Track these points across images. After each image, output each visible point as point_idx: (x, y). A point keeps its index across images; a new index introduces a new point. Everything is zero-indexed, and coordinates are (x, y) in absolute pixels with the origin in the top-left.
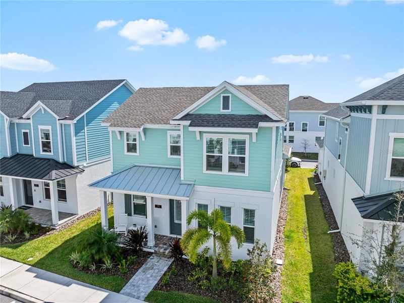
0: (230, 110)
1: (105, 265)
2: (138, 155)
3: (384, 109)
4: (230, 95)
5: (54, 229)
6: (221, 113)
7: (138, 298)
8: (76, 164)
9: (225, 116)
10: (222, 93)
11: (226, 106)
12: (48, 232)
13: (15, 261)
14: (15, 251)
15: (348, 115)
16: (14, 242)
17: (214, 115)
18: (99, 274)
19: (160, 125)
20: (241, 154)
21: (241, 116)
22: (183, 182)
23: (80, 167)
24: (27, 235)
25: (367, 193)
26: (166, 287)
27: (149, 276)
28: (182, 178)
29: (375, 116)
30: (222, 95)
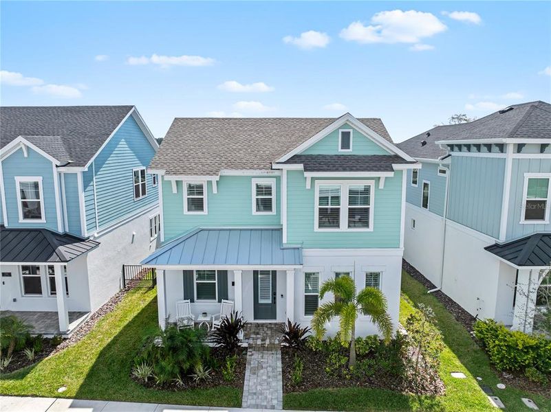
0: (351, 150)
1: (196, 376)
2: (207, 213)
3: (520, 148)
4: (351, 131)
5: (65, 339)
6: (340, 154)
7: (273, 407)
8: (86, 234)
9: (345, 157)
10: (340, 128)
11: (345, 144)
12: (59, 344)
13: (37, 396)
14: (23, 381)
15: (447, 155)
16: (9, 369)
17: (331, 157)
18: (193, 388)
19: (244, 170)
20: (364, 204)
21: (366, 157)
22: (284, 246)
23: (91, 238)
24: (30, 354)
25: (502, 240)
26: (299, 386)
27: (264, 377)
28: (285, 241)
29: (510, 155)
30: (341, 131)
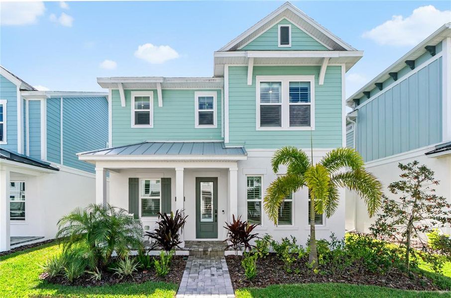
0: (290, 46)
2: (152, 127)
4: (290, 26)
10: (279, 23)
11: (285, 40)
19: (188, 78)
22: (227, 147)
27: (208, 276)
28: (227, 141)
30: (279, 26)
